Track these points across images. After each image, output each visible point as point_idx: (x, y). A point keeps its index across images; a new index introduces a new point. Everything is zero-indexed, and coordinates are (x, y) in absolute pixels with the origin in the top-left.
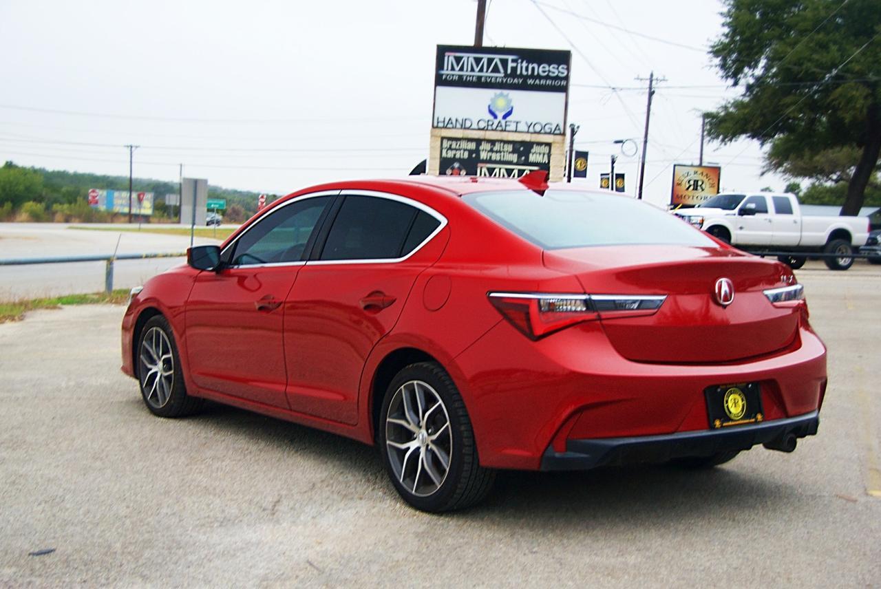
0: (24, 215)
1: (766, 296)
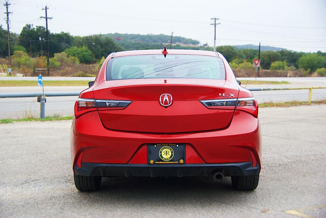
0: (316, 73)
1: (202, 103)
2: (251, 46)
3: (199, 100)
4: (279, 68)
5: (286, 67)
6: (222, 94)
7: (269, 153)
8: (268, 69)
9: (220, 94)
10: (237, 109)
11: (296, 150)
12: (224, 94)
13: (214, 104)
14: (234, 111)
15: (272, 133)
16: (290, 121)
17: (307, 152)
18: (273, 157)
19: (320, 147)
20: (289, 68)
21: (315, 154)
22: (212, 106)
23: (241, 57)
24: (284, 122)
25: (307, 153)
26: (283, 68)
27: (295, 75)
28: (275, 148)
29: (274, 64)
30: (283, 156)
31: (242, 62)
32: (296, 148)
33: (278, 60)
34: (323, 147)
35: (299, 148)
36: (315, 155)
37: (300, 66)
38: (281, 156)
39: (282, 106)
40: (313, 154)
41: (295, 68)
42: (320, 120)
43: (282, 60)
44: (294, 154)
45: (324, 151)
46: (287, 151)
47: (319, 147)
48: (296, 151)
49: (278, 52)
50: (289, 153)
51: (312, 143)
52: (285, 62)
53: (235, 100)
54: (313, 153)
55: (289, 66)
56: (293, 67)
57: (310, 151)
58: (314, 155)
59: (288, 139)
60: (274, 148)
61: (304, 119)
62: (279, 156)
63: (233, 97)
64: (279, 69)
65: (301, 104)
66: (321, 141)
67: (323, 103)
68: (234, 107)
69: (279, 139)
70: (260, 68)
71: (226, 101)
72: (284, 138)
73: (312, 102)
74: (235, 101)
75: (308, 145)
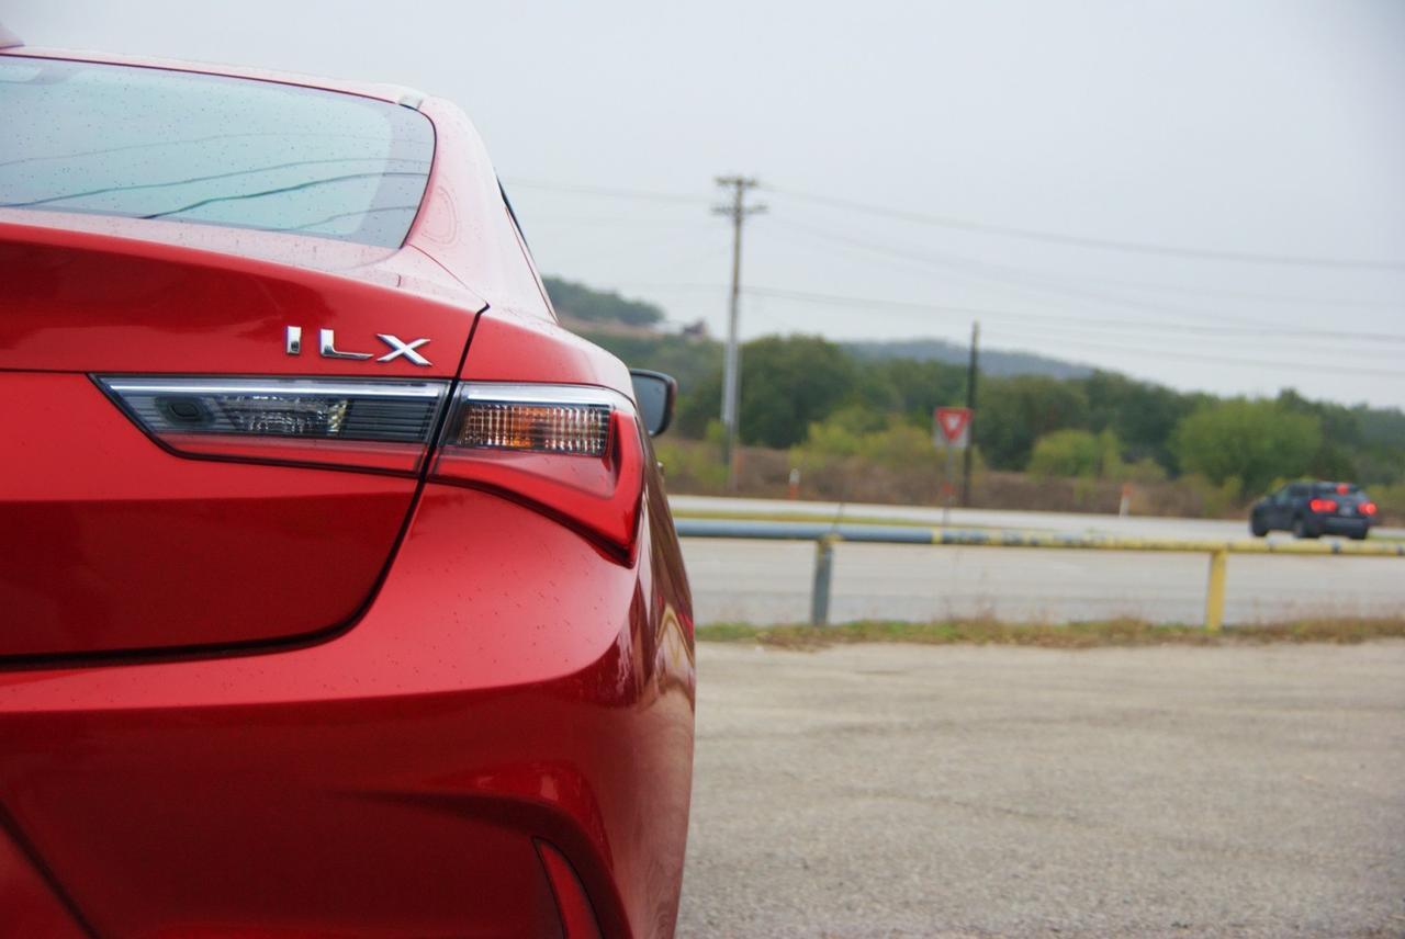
1: (117, 400)
2: (937, 345)
3: (87, 373)
4: (1077, 465)
5: (1114, 464)
6: (311, 336)
7: (875, 900)
8: (1018, 468)
9: (294, 334)
10: (443, 470)
11: (1065, 889)
12: (327, 338)
13: (229, 413)
14: (409, 486)
15: (943, 779)
16: (1075, 719)
17: (1137, 902)
18: (891, 928)
19: (1223, 877)
20: (1132, 470)
21: (1182, 923)
22: (214, 433)
23: (876, 399)
24: (1036, 720)
25: (1136, 909)
26: (1099, 468)
27: (1161, 508)
28: (931, 872)
29: (1055, 446)
30: (967, 924)
31: (881, 427)
32: (1071, 875)
33: (1075, 426)
34: (1245, 876)
35: (1086, 879)
36: (1186, 927)
37: (1184, 463)
38: (952, 928)
39: (1049, 640)
40: (1172, 920)
41: (1159, 472)
42: (1253, 721)
43: (1096, 428)
44: (1047, 915)
45: (1252, 906)
46: (1003, 897)
47: (1218, 878)
48: (1062, 899)
49: (1073, 382)
50: (1015, 907)
51: (1180, 848)
52: (1109, 436)
53: (432, 391)
54: (1176, 913)
55: (1128, 459)
56: (1149, 466)
57: (1160, 900)
58: (1177, 925)
59: (1031, 816)
60: (920, 874)
61: (1164, 713)
62: (939, 924)
63: (410, 371)
64: (1075, 474)
65: (1159, 635)
66: (1243, 841)
67: (1288, 637)
68: (418, 451)
69: (975, 820)
70: (977, 459)
71: (352, 399)
72: (1009, 812)
73: (1227, 631)
74: (431, 401)
75: (1154, 864)
